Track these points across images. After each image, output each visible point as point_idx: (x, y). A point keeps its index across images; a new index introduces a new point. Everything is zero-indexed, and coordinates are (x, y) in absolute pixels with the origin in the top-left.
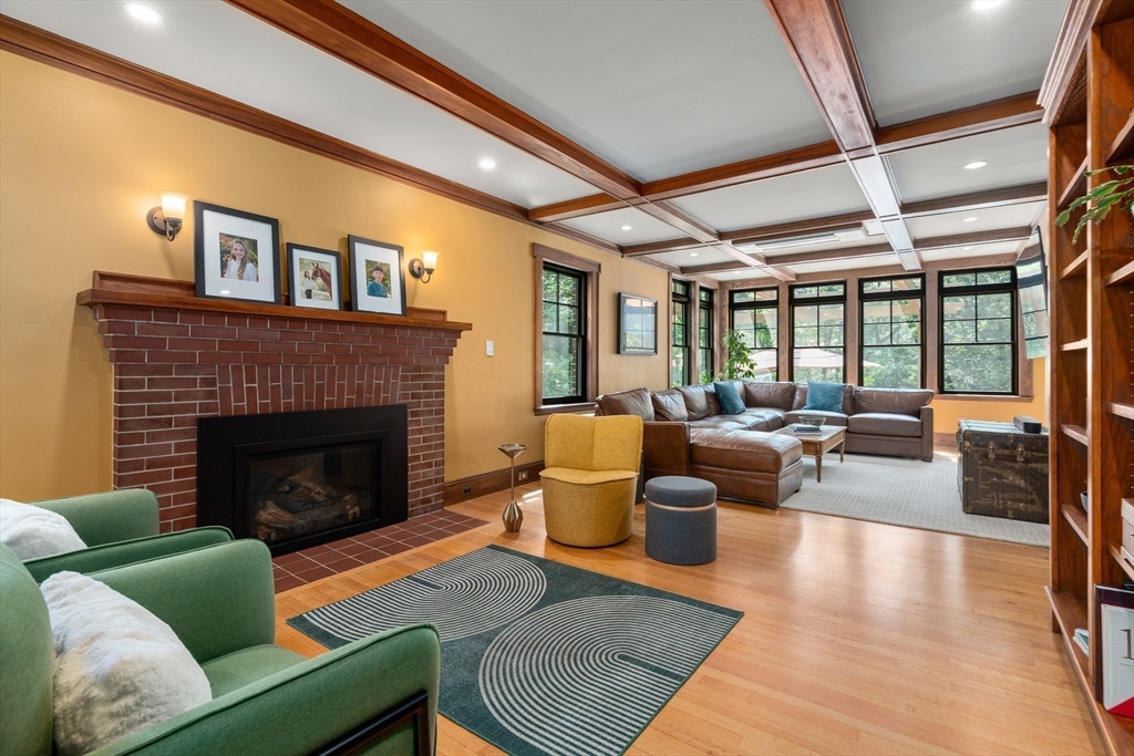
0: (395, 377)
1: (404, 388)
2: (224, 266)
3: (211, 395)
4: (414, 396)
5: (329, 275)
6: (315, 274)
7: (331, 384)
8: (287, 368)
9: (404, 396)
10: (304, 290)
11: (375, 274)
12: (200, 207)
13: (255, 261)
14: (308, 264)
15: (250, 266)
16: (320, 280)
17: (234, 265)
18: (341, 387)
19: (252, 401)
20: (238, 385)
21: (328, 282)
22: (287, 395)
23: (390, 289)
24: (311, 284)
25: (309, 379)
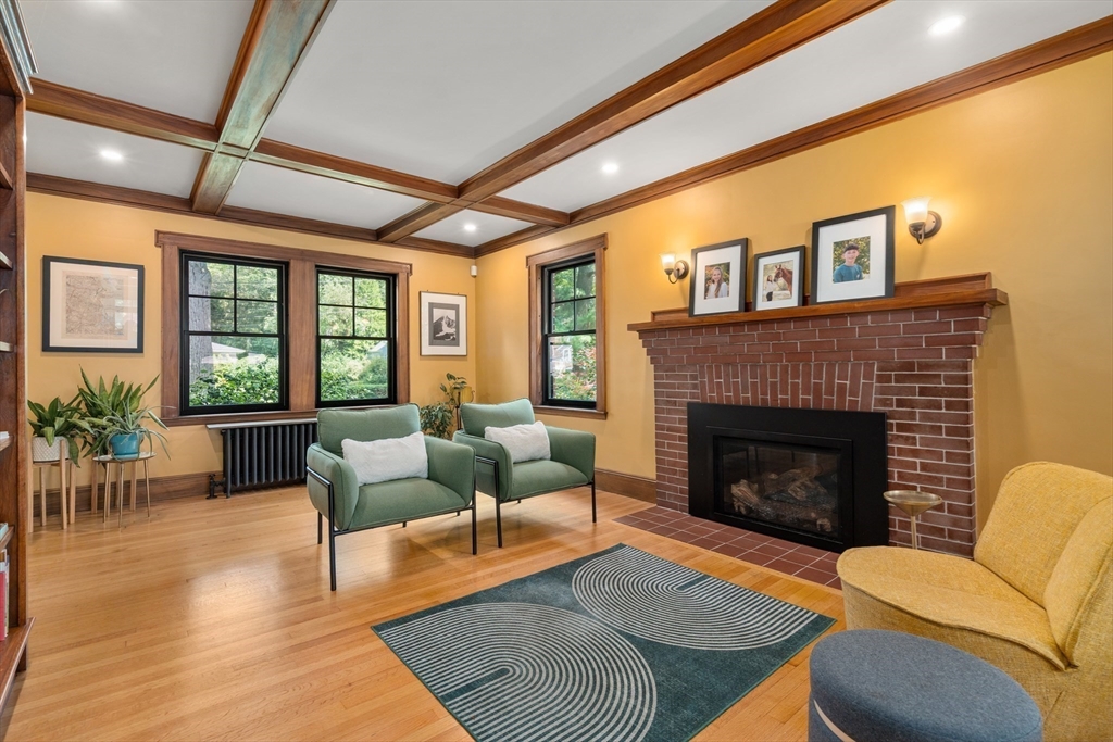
0: (868, 376)
1: (882, 391)
2: (707, 290)
3: (695, 386)
4: (900, 403)
5: (791, 272)
6: (777, 276)
7: (784, 382)
8: (744, 367)
9: (884, 402)
10: (766, 293)
11: (846, 256)
12: (695, 252)
13: (727, 280)
14: (772, 269)
15: (724, 284)
16: (781, 281)
17: (713, 287)
18: (795, 386)
19: (720, 394)
20: (711, 381)
21: (790, 281)
22: (745, 391)
23: (868, 267)
24: (774, 287)
25: (763, 376)
